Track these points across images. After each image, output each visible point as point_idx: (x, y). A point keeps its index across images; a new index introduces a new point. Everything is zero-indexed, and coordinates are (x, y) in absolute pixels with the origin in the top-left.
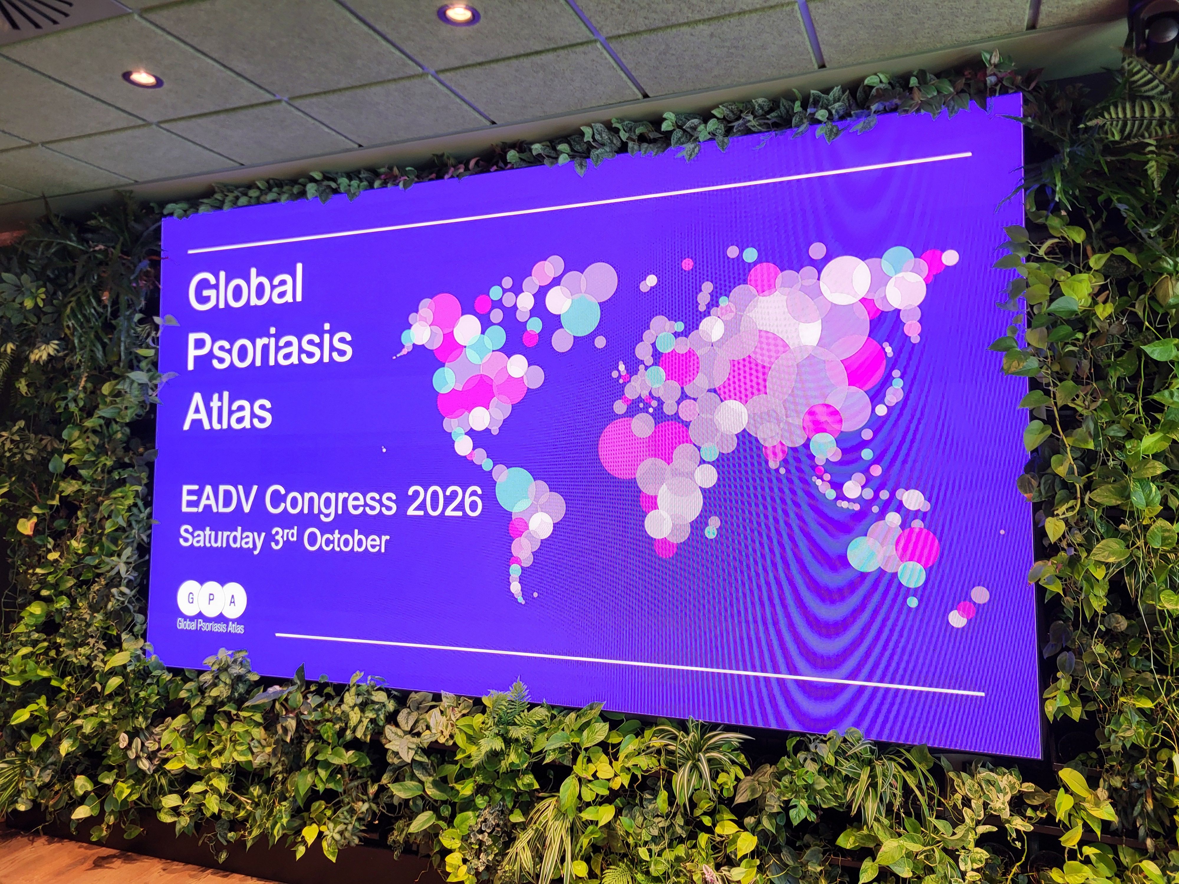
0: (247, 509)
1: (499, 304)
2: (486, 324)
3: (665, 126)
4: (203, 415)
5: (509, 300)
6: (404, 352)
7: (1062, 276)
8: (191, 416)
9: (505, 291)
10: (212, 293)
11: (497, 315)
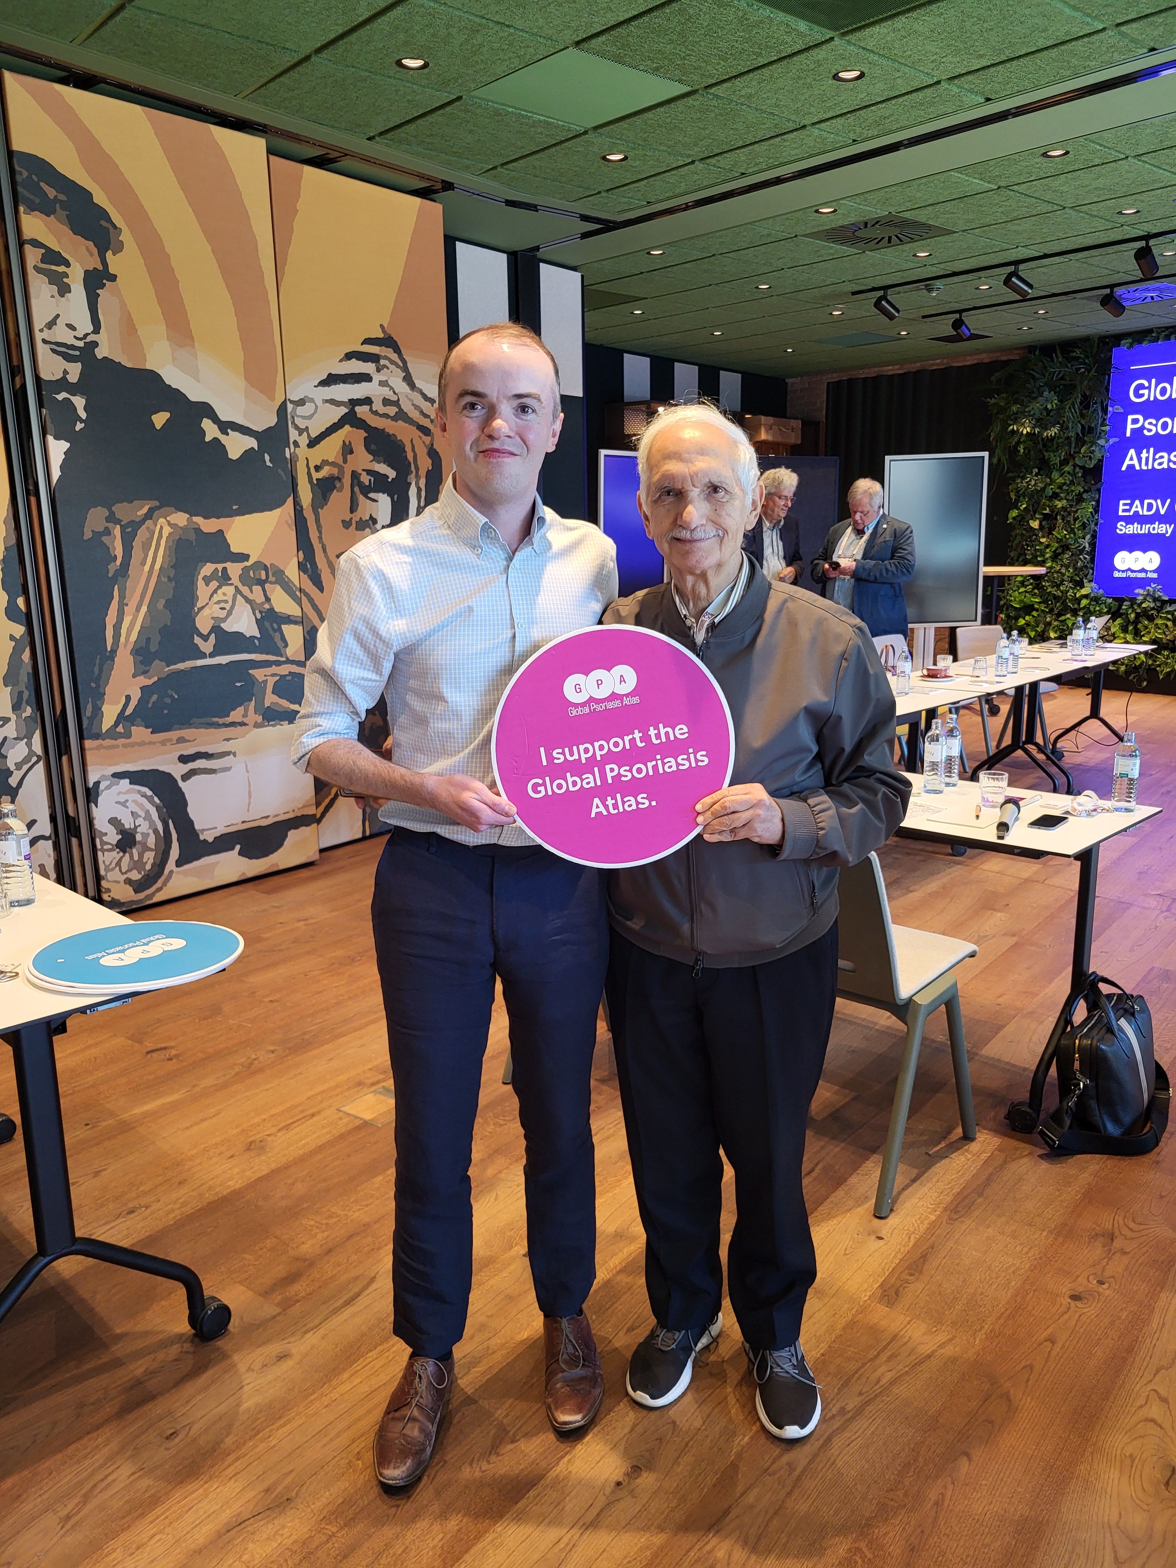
0: (1162, 512)
4: (1135, 462)
8: (1127, 462)
10: (1146, 392)
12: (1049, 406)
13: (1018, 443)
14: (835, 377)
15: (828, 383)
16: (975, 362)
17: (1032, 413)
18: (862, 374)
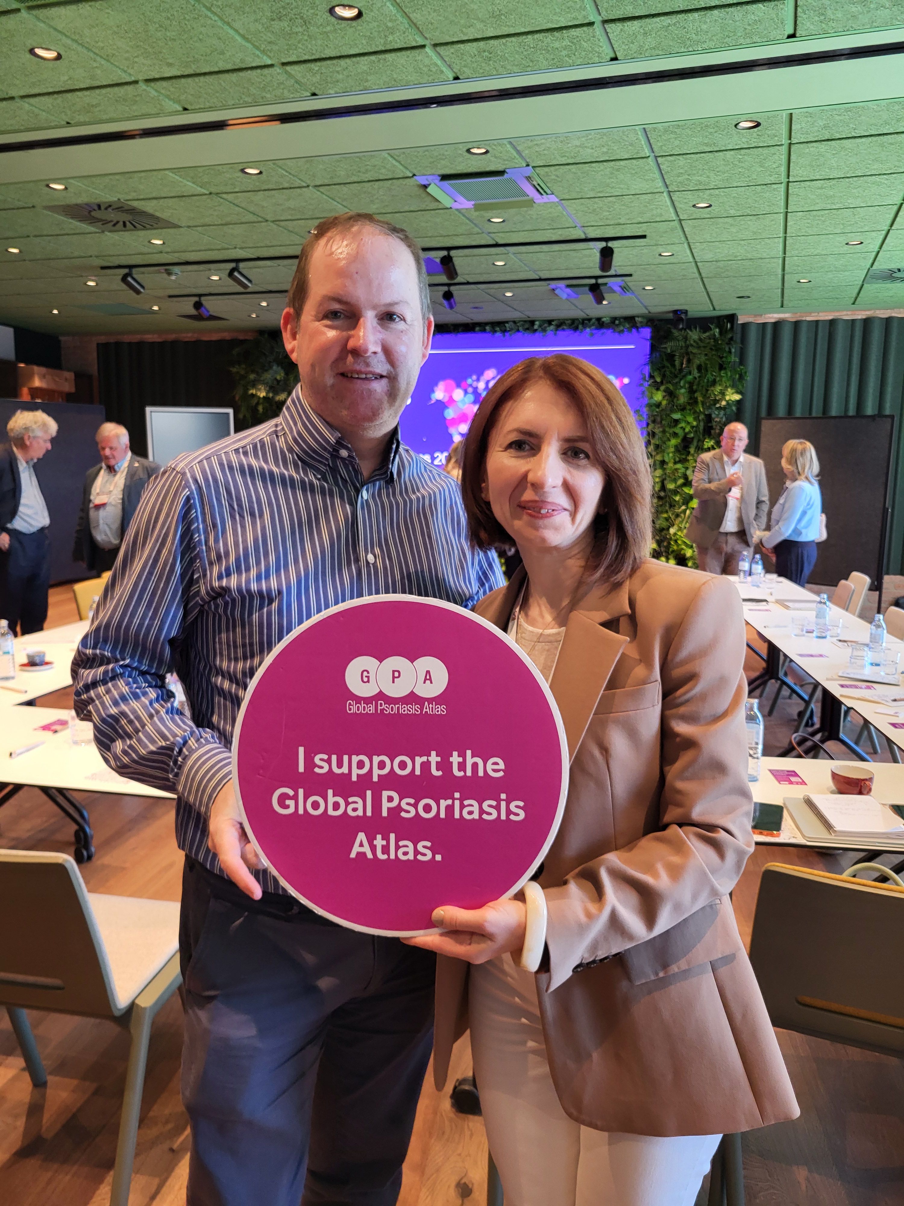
1: (471, 385)
2: (466, 392)
3: (536, 327)
5: (475, 384)
6: (432, 402)
7: (654, 391)
9: (474, 381)
11: (470, 390)
12: (278, 378)
13: (258, 404)
14: (103, 339)
15: (98, 344)
16: (219, 338)
17: (266, 381)
18: (127, 339)
